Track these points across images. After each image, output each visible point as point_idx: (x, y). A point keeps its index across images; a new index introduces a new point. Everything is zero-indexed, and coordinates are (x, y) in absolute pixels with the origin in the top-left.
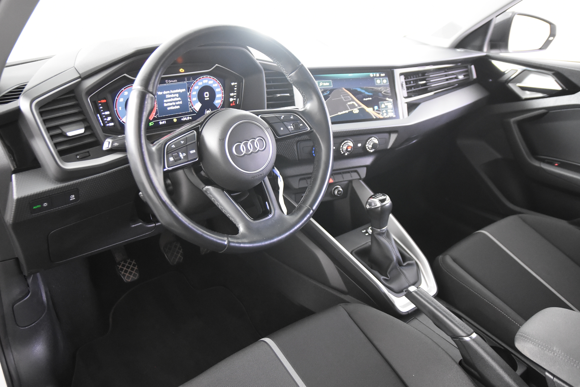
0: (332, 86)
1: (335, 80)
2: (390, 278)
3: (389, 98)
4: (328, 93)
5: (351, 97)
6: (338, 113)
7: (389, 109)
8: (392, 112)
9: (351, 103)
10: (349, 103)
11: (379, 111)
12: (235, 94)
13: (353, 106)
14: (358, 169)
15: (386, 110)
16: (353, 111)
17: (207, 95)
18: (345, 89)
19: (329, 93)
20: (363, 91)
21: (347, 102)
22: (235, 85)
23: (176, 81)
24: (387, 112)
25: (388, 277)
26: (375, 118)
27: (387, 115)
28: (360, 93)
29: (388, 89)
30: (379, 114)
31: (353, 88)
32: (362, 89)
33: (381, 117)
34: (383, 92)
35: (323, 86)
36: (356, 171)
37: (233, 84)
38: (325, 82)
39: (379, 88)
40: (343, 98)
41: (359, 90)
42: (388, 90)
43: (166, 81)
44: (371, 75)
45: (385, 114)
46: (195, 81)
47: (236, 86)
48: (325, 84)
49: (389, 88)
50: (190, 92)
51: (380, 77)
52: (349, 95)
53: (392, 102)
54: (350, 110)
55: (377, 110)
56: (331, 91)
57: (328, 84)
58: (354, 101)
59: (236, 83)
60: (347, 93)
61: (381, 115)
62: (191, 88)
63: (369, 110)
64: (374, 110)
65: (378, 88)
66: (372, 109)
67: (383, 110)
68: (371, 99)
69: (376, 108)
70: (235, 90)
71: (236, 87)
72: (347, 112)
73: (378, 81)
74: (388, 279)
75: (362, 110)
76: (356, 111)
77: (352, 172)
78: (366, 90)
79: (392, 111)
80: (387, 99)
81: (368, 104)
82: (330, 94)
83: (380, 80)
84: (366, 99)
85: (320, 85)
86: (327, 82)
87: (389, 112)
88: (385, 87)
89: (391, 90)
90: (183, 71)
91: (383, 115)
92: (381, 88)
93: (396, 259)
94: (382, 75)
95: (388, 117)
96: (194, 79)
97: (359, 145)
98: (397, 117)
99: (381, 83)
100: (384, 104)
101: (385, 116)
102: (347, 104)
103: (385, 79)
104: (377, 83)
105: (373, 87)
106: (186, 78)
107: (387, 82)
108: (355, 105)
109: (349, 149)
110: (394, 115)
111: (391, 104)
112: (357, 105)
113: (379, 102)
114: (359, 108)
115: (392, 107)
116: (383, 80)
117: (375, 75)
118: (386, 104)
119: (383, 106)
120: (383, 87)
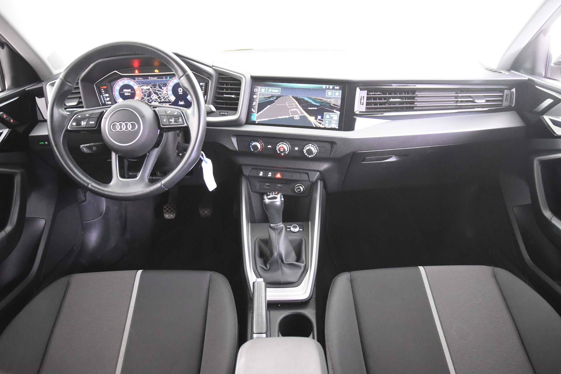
0: (280, 94)
1: (283, 88)
2: (268, 268)
3: (337, 110)
4: (274, 99)
5: (296, 105)
7: (333, 121)
8: (335, 124)
9: (294, 110)
10: (292, 110)
11: (322, 121)
13: (296, 113)
14: (309, 172)
15: (329, 121)
16: (294, 117)
17: (180, 90)
18: (292, 97)
20: (310, 101)
21: (290, 109)
22: (203, 85)
23: (157, 78)
24: (330, 123)
25: (267, 268)
26: (314, 126)
27: (329, 126)
28: (307, 102)
29: (339, 102)
30: (320, 123)
31: (300, 96)
32: (309, 98)
33: (321, 126)
34: (331, 104)
35: (272, 92)
36: (307, 174)
37: (201, 84)
38: (274, 89)
39: (329, 100)
40: (287, 104)
41: (306, 99)
42: (338, 103)
43: (149, 78)
44: (324, 86)
46: (171, 80)
48: (273, 91)
49: (340, 101)
50: (167, 87)
51: (333, 89)
52: (295, 103)
53: (339, 115)
54: (291, 116)
55: (319, 120)
56: (278, 97)
57: (278, 91)
58: (297, 108)
60: (294, 101)
61: (322, 125)
62: (168, 84)
63: (312, 119)
64: (316, 119)
65: (328, 100)
66: (314, 118)
67: (327, 121)
68: (316, 108)
69: (319, 117)
70: (203, 89)
71: (203, 87)
72: (287, 117)
73: (330, 93)
74: (266, 269)
75: (303, 118)
76: (297, 117)
77: (303, 173)
78: (314, 100)
79: (336, 122)
80: (335, 111)
81: (310, 113)
82: (275, 100)
83: (332, 92)
84: (311, 108)
85: (269, 91)
86: (277, 90)
87: (333, 123)
88: (336, 100)
89: (341, 103)
90: (158, 71)
91: (324, 125)
92: (330, 100)
93: (277, 255)
94: (336, 88)
95: (330, 127)
96: (170, 78)
97: (297, 149)
98: (340, 129)
99: (332, 95)
100: (330, 115)
101: (327, 126)
102: (289, 111)
103: (338, 92)
104: (328, 95)
105: (322, 98)
106: (164, 77)
107: (339, 95)
108: (298, 112)
109: (281, 150)
110: (337, 127)
111: (337, 116)
112: (299, 112)
113: (324, 113)
114: (300, 115)
115: (337, 119)
116: (335, 93)
117: (328, 87)
118: (331, 115)
119: (328, 117)
120: (334, 99)
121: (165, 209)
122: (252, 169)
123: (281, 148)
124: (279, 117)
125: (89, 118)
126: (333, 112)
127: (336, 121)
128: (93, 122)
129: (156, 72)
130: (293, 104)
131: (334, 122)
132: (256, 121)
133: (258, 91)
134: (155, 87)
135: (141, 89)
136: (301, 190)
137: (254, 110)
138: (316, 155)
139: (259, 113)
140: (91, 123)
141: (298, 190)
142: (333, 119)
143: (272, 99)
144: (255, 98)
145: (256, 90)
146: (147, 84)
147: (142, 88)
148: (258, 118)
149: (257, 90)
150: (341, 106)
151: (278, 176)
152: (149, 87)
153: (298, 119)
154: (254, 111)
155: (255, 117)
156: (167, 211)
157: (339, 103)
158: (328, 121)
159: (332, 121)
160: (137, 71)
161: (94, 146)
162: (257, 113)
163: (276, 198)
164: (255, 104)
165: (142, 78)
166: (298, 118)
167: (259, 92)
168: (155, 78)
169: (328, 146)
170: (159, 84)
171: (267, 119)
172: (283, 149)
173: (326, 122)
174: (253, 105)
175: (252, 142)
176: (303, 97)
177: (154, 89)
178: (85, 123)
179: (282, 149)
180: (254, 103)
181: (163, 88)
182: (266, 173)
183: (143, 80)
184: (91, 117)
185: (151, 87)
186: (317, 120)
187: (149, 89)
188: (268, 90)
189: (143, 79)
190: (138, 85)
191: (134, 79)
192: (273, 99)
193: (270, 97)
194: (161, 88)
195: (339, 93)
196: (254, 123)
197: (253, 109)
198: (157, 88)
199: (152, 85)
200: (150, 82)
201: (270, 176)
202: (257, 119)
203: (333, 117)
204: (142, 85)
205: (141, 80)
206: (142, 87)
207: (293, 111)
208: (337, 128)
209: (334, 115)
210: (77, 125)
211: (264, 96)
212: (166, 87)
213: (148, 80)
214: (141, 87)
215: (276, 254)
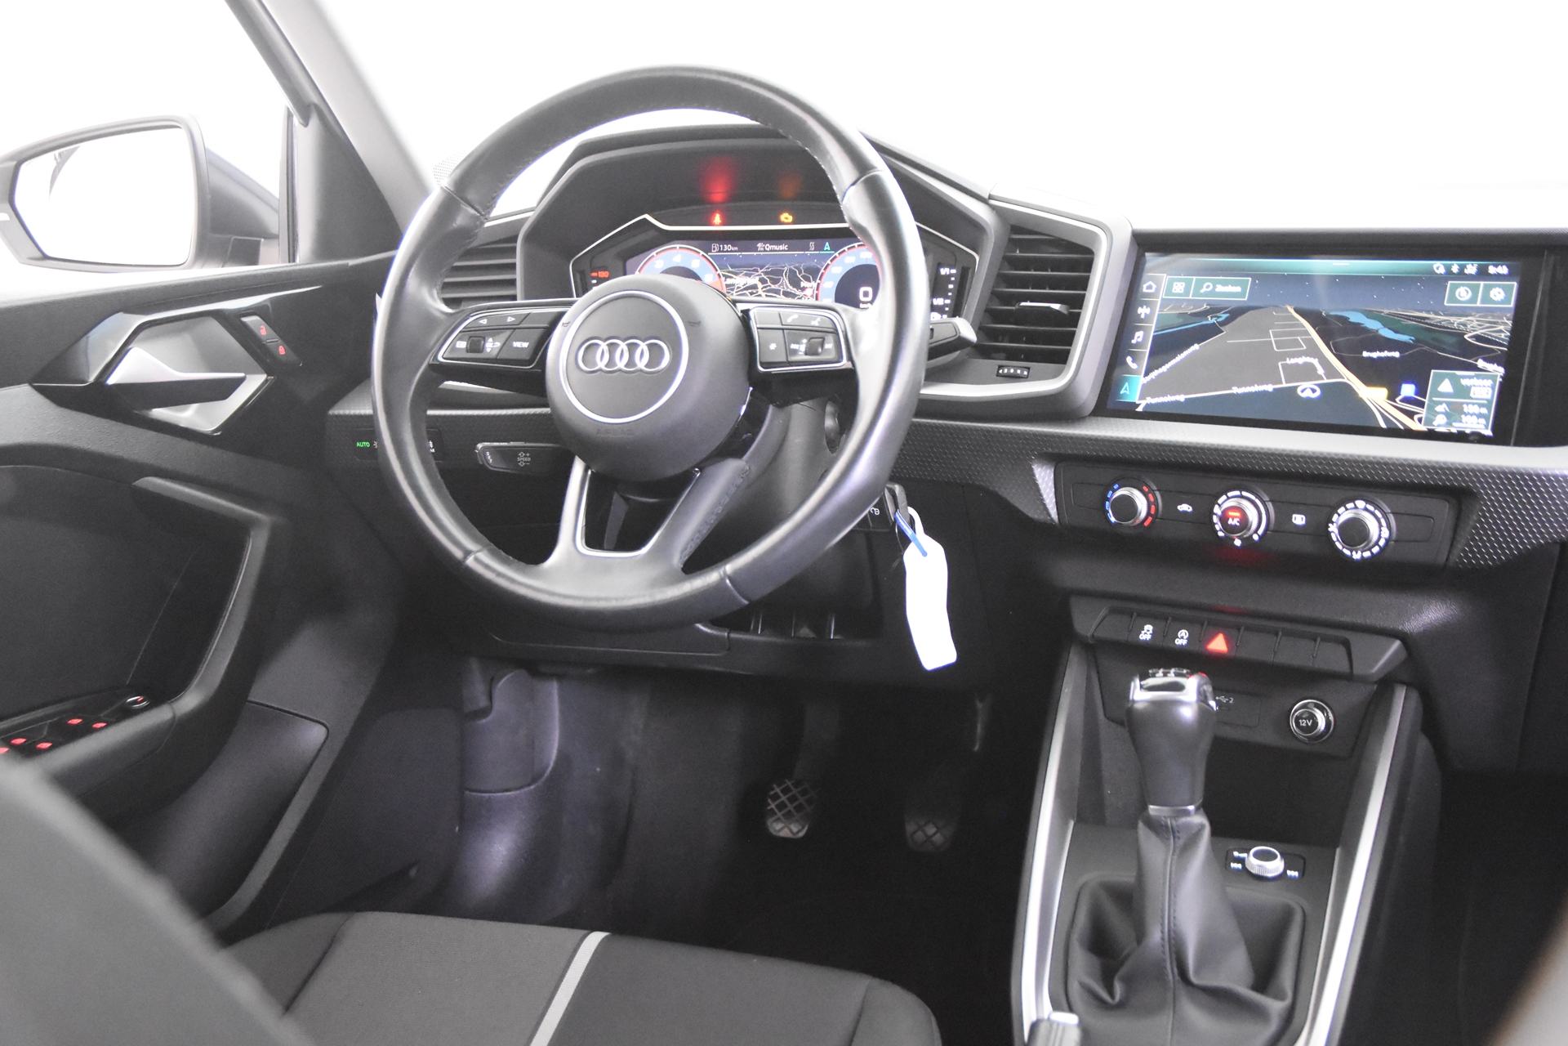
0: (1246, 299)
1: (1262, 278)
2: (1118, 997)
3: (1488, 360)
4: (1221, 319)
5: (1309, 341)
6: (1230, 389)
7: (1468, 404)
8: (1480, 416)
9: (1301, 360)
10: (1290, 361)
11: (1421, 404)
12: (948, 301)
13: (1308, 373)
14: (1353, 638)
15: (1449, 403)
16: (1296, 387)
17: (866, 294)
18: (1297, 311)
19: (1227, 318)
20: (1372, 325)
21: (1283, 356)
22: (951, 275)
23: (785, 247)
24: (1455, 412)
25: (1112, 995)
26: (1383, 425)
27: (1449, 424)
28: (1358, 328)
29: (1502, 327)
30: (1411, 415)
31: (1328, 308)
32: (1370, 315)
33: (1415, 425)
34: (1466, 337)
35: (1213, 293)
36: (1346, 644)
37: (944, 271)
38: (1225, 284)
39: (1456, 321)
40: (1273, 339)
41: (1355, 317)
42: (1501, 331)
43: (759, 245)
44: (1439, 267)
45: (1442, 419)
46: (837, 254)
47: (953, 279)
48: (1220, 288)
49: (1510, 323)
50: (818, 281)
51: (1482, 274)
52: (1307, 333)
53: (1499, 379)
54: (1285, 385)
55: (1407, 400)
56: (1236, 313)
57: (1238, 289)
58: (1314, 351)
59: (954, 271)
60: (1301, 326)
61: (1420, 420)
62: (822, 271)
63: (1374, 396)
64: (1392, 397)
65: (1452, 319)
66: (1384, 392)
67: (1441, 403)
68: (1397, 354)
69: (1408, 390)
70: (950, 290)
71: (951, 282)
72: (1270, 388)
73: (1463, 293)
74: (1107, 999)
75: (1337, 393)
76: (1308, 390)
77: (1326, 639)
78: (1387, 321)
79: (1484, 411)
80: (1481, 363)
81: (1371, 373)
82: (1226, 322)
83: (1475, 290)
84: (1375, 355)
85: (1202, 291)
86: (1234, 284)
87: (1466, 414)
88: (1490, 319)
89: (1512, 331)
90: (790, 219)
91: (1429, 421)
92: (1463, 320)
93: (1163, 939)
94: (1492, 270)
95: (1454, 430)
96: (834, 248)
97: (1299, 520)
98: (1501, 435)
99: (1473, 299)
100: (1455, 382)
101: (1438, 426)
102: (1280, 364)
103: (1499, 286)
104: (1453, 299)
105: (1428, 312)
106: (812, 244)
107: (1506, 300)
108: (1315, 369)
109: (1230, 522)
110: (1486, 427)
111: (1490, 382)
112: (1321, 371)
113: (1433, 371)
114: (1326, 381)
115: (1489, 397)
116: (1487, 289)
117: (1455, 269)
118: (1464, 382)
119: (1446, 386)
120: (1480, 317)
121: (776, 797)
122: (1113, 611)
123: (1231, 514)
124: (1235, 390)
125: (515, 329)
126: (1476, 368)
127: (1481, 405)
128: (525, 345)
129: (786, 221)
130: (1299, 338)
131: (1475, 409)
132: (1139, 405)
133: (1158, 290)
134: (775, 282)
135: (727, 286)
136: (1315, 724)
137: (1133, 362)
138: (1382, 550)
139: (1154, 375)
140: (517, 344)
141: (1303, 723)
142: (1472, 395)
143: (1210, 320)
144: (1143, 316)
145: (1149, 287)
146: (749, 268)
147: (729, 281)
148: (1146, 391)
149: (1154, 286)
150: (1509, 342)
151: (1219, 644)
152: (754, 280)
153: (1314, 396)
154: (1133, 366)
155: (1134, 390)
156: (781, 806)
157: (1503, 330)
158: (1444, 405)
159: (1465, 406)
160: (717, 219)
161: (525, 450)
162: (1146, 374)
163: (1178, 687)
164: (1140, 340)
165: (733, 246)
166: (1314, 391)
167: (1162, 295)
168: (781, 247)
169: (1442, 510)
170: (791, 270)
171: (1182, 398)
172: (1238, 514)
173: (1439, 408)
174: (1134, 341)
175: (1116, 486)
176: (1340, 310)
177: (773, 287)
178: (498, 344)
179: (1233, 518)
180: (1139, 336)
181: (804, 284)
182: (1165, 634)
183: (738, 254)
184: (520, 326)
185: (763, 281)
186: (1397, 400)
187: (754, 287)
188: (1199, 285)
189: (736, 248)
190: (719, 272)
191: (707, 250)
192: (1214, 320)
193: (1204, 314)
194: (795, 283)
195: (1507, 290)
196: (1129, 412)
197: (1129, 359)
198: (782, 284)
199: (766, 273)
200: (758, 263)
201: (1184, 642)
202: (1142, 397)
203: (1473, 389)
204: (733, 270)
205: (731, 251)
206: (731, 277)
207: (1297, 364)
208: (1488, 432)
209: (1475, 381)
210: (468, 350)
211: (1180, 308)
212: (815, 280)
213: (755, 253)
214: (726, 277)
215: (1156, 936)
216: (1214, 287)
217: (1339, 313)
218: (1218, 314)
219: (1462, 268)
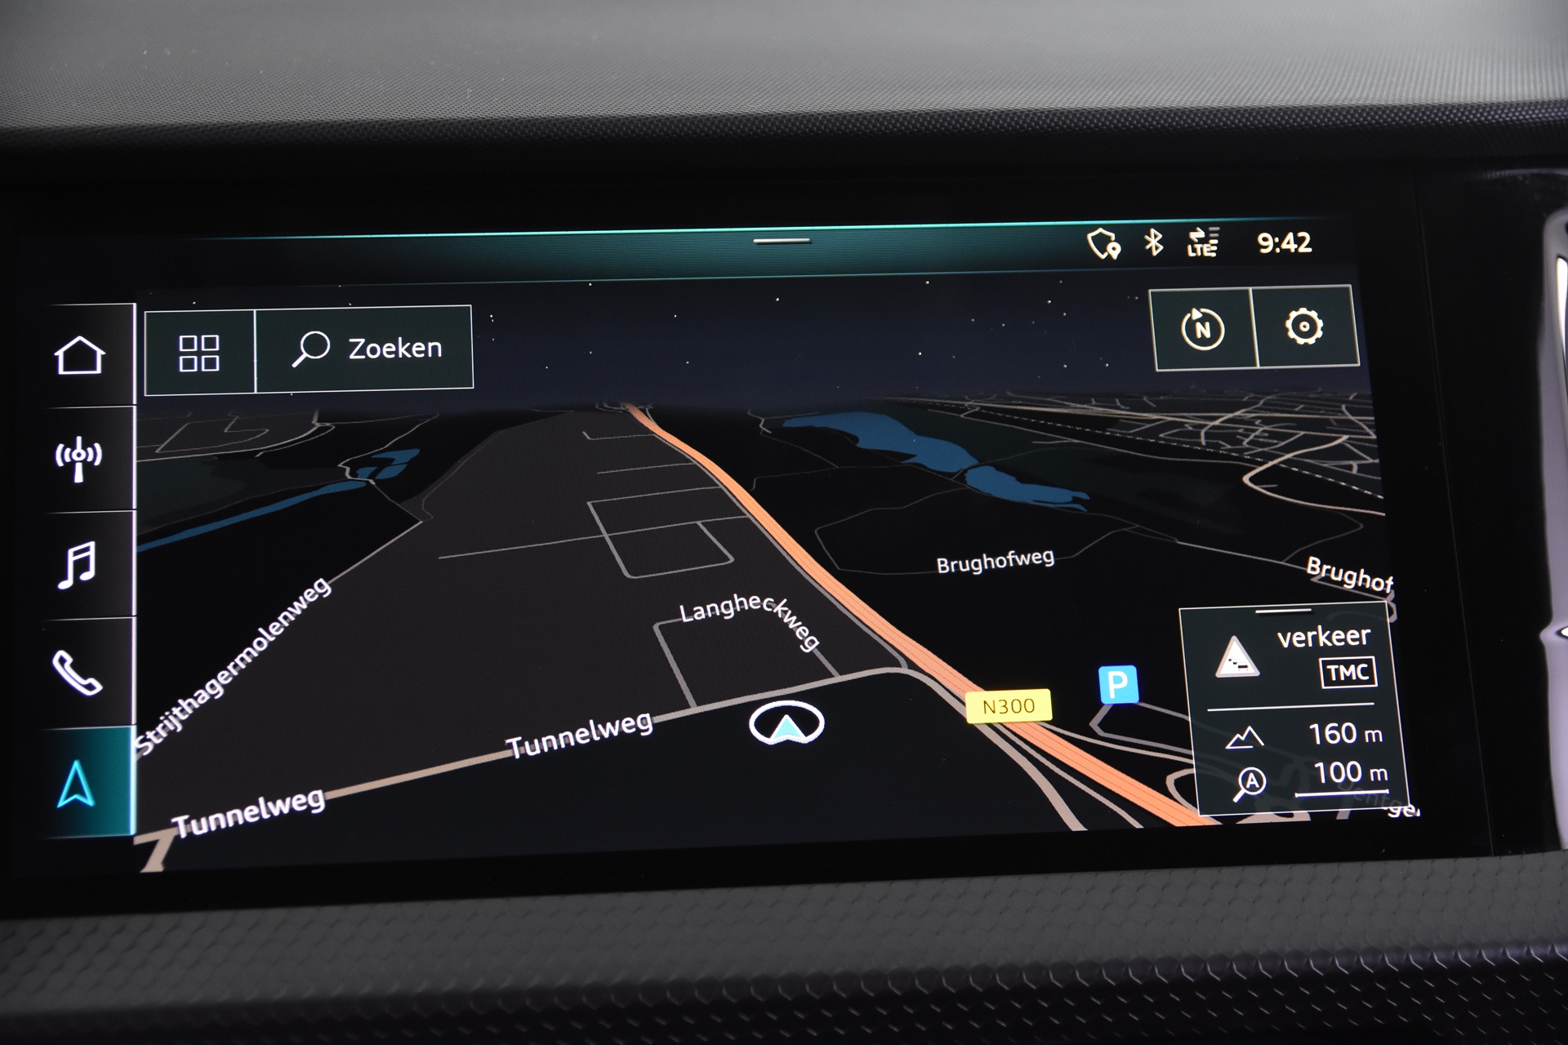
0: (471, 385)
4: (388, 473)
5: (742, 535)
8: (1368, 757)
9: (729, 608)
10: (691, 615)
11: (1176, 734)
13: (763, 651)
16: (737, 714)
19: (413, 465)
21: (662, 598)
26: (1078, 828)
27: (1277, 796)
29: (1347, 440)
30: (1151, 774)
33: (1175, 813)
34: (1246, 480)
35: (337, 369)
39: (1202, 426)
40: (606, 536)
42: (1341, 452)
45: (1251, 782)
48: (362, 349)
49: (1366, 422)
52: (723, 501)
53: (1390, 621)
54: (694, 708)
55: (1121, 717)
56: (445, 440)
61: (1184, 786)
65: (1189, 420)
67: (1235, 722)
68: (1045, 558)
69: (1119, 684)
72: (646, 724)
76: (783, 719)
79: (1374, 734)
81: (983, 634)
82: (415, 480)
83: (1233, 311)
84: (977, 566)
85: (294, 365)
86: (415, 329)
88: (1302, 413)
89: (1382, 448)
91: (1215, 792)
92: (1222, 419)
94: (1267, 244)
95: (1302, 818)
99: (1237, 346)
101: (1249, 804)
102: (656, 629)
104: (1176, 351)
105: (1106, 400)
108: (788, 638)
111: (1362, 634)
112: (809, 642)
113: (1180, 612)
114: (837, 677)
115: (1377, 684)
116: (1272, 311)
117: (1154, 245)
119: (1236, 662)
120: (1268, 406)
124: (516, 748)
127: (1363, 720)
130: (699, 523)
131: (1347, 732)
133: (117, 362)
137: (82, 670)
139: (176, 719)
142: (1322, 684)
143: (352, 479)
144: (79, 480)
145: (80, 357)
148: (163, 787)
153: (807, 739)
154: (88, 688)
155: (110, 787)
157: (1353, 450)
158: (1248, 729)
159: (1313, 724)
162: (149, 716)
164: (89, 577)
166: (805, 722)
167: (138, 386)
171: (317, 801)
173: (1235, 742)
174: (65, 586)
176: (824, 411)
180: (79, 560)
186: (1094, 724)
188: (279, 345)
192: (364, 477)
193: (320, 455)
195: (1329, 307)
197: (63, 665)
202: (154, 817)
208: (1408, 813)
216: (345, 348)
217: (819, 422)
218: (377, 453)
219: (1176, 240)
